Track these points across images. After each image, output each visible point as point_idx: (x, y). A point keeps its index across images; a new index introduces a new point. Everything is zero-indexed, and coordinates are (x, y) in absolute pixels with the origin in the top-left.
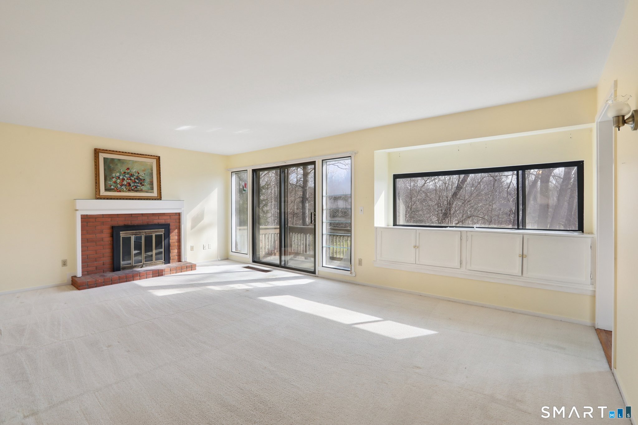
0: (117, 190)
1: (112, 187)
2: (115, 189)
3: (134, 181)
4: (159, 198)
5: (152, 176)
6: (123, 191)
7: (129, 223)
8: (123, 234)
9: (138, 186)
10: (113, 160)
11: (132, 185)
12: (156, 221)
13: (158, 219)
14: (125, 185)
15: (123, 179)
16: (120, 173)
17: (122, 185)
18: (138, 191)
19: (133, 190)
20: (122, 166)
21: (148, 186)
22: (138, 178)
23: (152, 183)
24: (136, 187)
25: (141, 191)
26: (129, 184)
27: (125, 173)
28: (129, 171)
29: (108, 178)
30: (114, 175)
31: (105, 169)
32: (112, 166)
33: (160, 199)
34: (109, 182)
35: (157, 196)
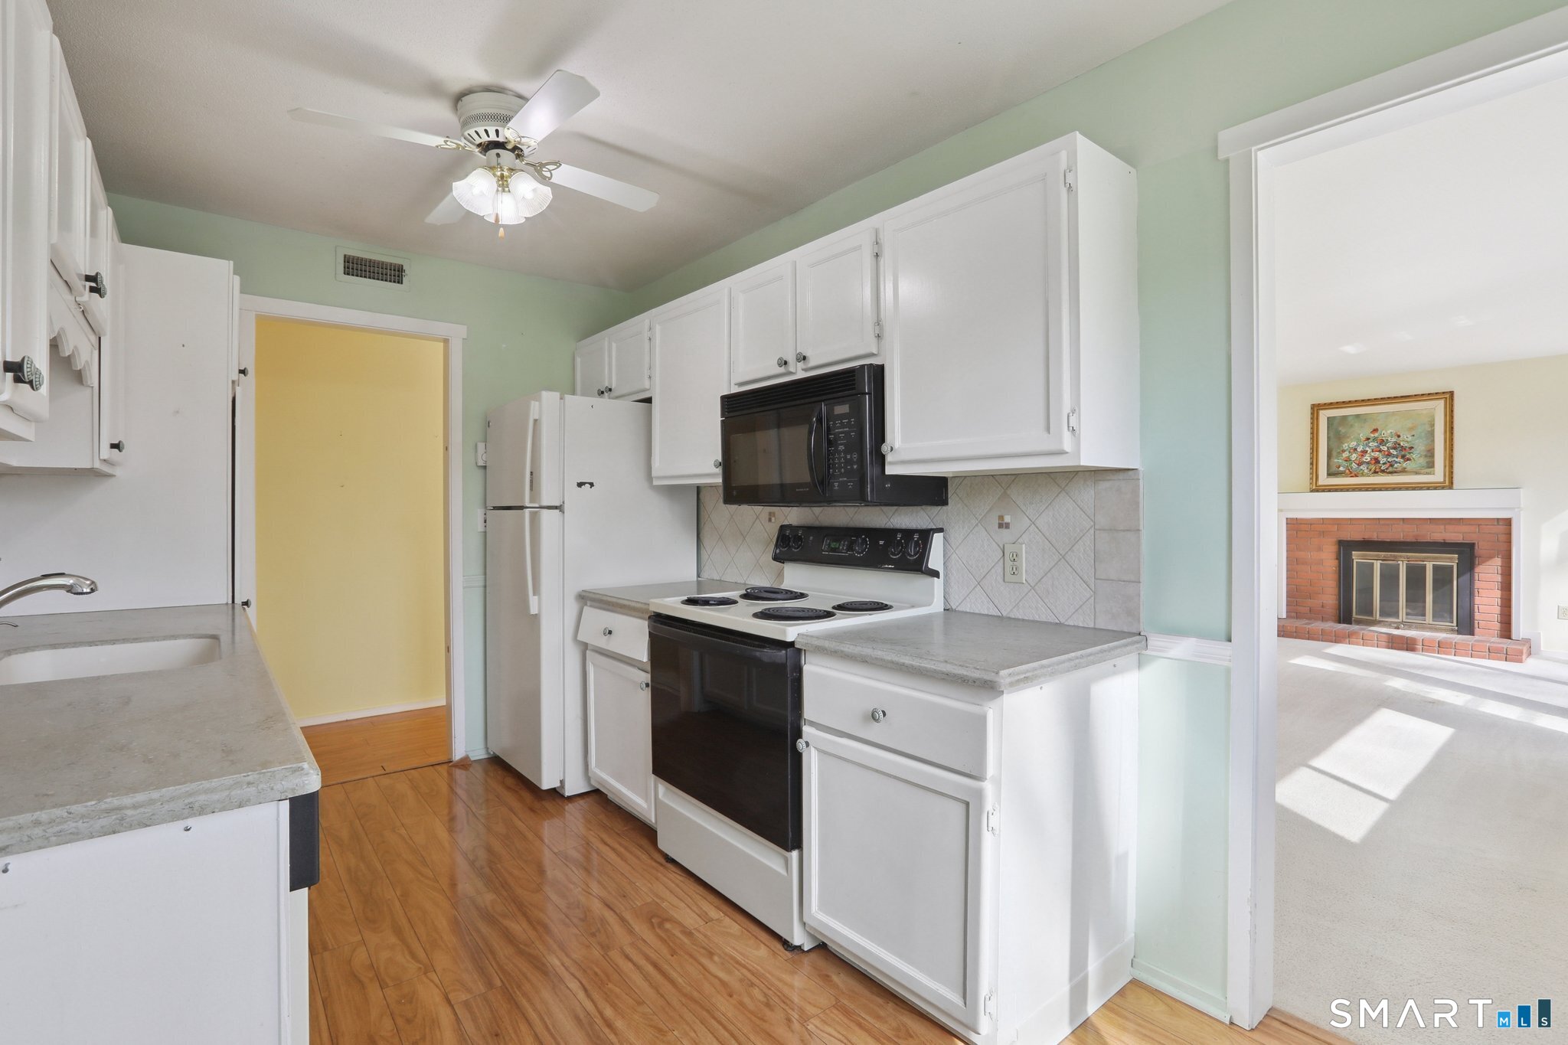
0: (1351, 473)
1: (1341, 469)
2: (1347, 471)
3: (1386, 453)
4: (1449, 484)
5: (1434, 437)
6: (1363, 475)
7: (1374, 536)
8: (1357, 557)
9: (1396, 462)
10: (1344, 418)
11: (1381, 462)
12: (1438, 535)
13: (1443, 531)
14: (1368, 463)
15: (1364, 452)
16: (1359, 440)
17: (1359, 464)
18: (1396, 472)
19: (1383, 471)
20: (1362, 427)
21: (1422, 461)
22: (1397, 446)
23: (1430, 454)
24: (1392, 466)
25: (1404, 471)
26: (1377, 461)
27: (1368, 439)
28: (1376, 435)
29: (1334, 453)
30: (1345, 446)
31: (1329, 438)
32: (1342, 430)
33: (1451, 486)
34: (1336, 460)
35: (1442, 480)
